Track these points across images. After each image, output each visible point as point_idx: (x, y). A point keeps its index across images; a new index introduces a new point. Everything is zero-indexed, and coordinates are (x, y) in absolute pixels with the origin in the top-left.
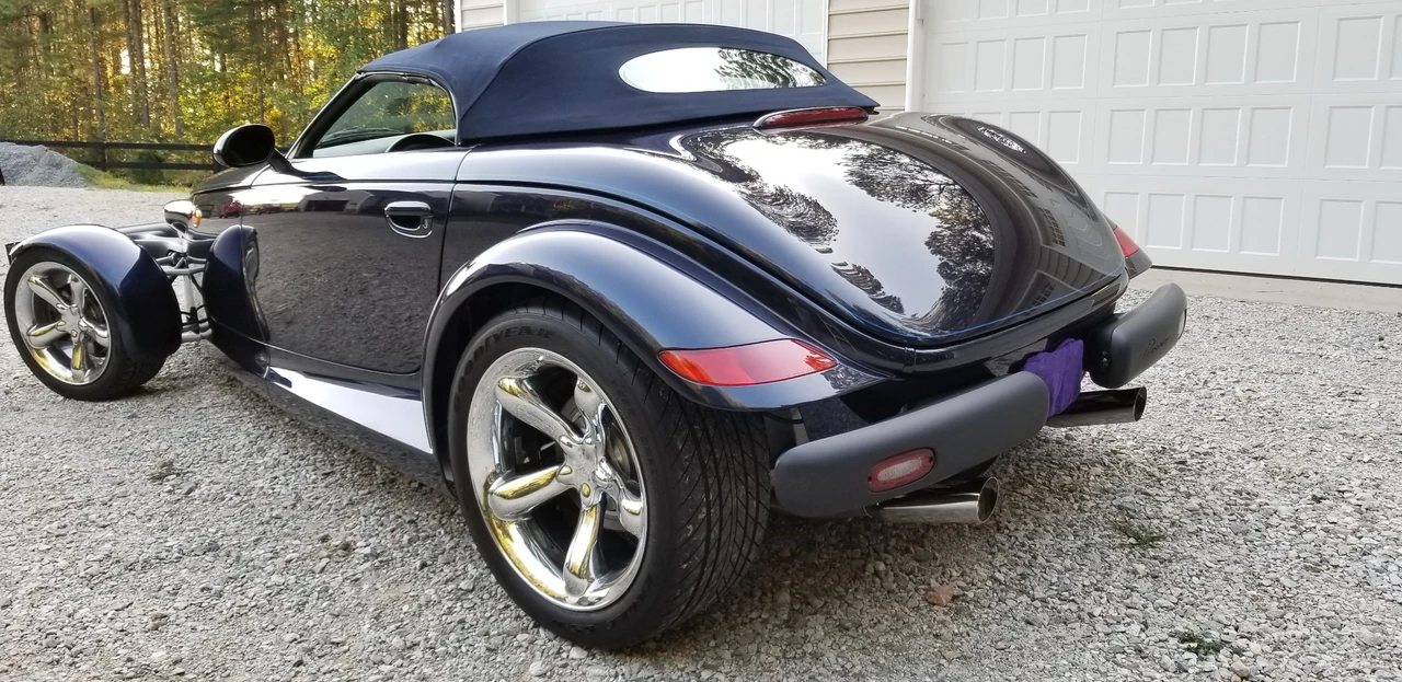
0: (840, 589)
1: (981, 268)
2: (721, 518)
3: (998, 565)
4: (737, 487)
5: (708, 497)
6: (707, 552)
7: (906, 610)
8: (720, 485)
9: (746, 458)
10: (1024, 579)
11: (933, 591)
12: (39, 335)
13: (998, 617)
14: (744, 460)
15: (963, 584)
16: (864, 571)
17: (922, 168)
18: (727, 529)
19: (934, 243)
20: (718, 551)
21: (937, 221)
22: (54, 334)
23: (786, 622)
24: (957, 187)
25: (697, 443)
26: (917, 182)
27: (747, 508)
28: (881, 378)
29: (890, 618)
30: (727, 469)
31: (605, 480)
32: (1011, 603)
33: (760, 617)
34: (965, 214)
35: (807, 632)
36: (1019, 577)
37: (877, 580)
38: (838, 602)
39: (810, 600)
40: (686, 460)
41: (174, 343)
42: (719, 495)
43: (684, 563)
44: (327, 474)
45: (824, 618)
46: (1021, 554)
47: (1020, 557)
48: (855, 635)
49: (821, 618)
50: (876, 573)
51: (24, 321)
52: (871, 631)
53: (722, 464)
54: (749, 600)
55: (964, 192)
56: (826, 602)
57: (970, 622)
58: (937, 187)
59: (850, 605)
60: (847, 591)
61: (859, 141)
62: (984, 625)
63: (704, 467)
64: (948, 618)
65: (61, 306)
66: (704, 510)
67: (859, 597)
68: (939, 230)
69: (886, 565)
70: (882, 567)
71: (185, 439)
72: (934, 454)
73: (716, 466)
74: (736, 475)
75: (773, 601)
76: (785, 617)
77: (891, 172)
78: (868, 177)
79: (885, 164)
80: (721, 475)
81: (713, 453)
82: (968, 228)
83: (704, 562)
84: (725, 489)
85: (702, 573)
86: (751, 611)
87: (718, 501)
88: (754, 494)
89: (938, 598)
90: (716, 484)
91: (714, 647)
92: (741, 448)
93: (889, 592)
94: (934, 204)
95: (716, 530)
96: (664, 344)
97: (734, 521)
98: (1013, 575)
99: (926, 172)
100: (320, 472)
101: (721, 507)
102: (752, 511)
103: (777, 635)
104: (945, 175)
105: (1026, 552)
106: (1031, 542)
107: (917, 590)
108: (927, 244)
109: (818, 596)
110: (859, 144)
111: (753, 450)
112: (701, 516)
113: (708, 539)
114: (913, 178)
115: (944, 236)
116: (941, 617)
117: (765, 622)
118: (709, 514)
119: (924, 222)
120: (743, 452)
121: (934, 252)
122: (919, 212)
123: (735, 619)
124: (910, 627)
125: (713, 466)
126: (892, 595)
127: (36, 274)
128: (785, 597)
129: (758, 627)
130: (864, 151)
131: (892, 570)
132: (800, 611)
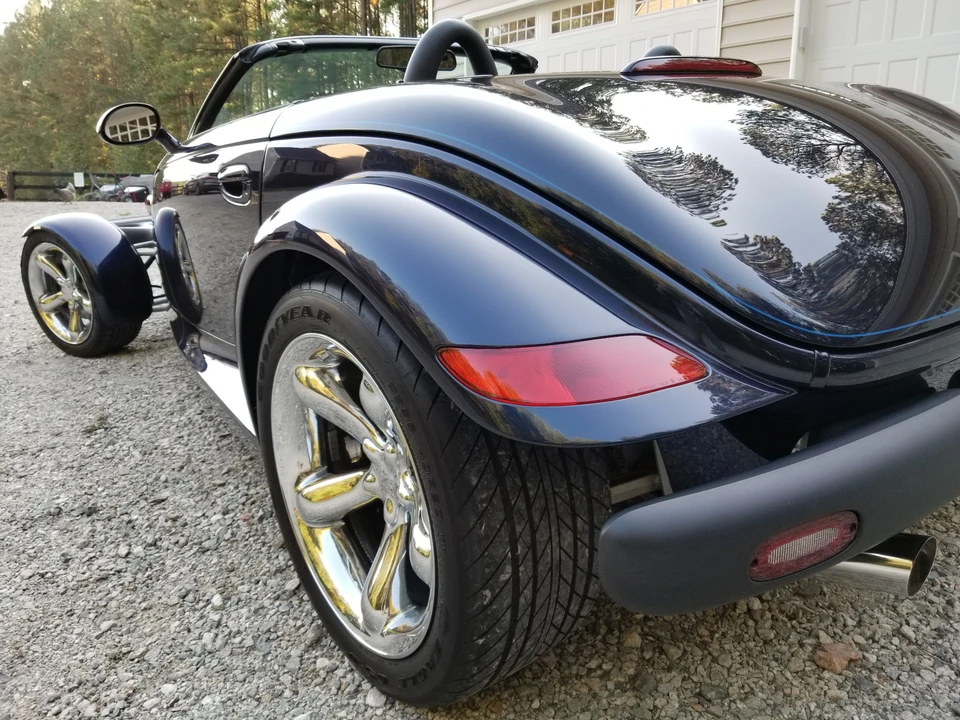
0: (704, 631)
1: (886, 250)
2: (535, 576)
3: (905, 612)
4: (559, 534)
5: (514, 550)
6: (514, 620)
7: (788, 675)
8: (533, 532)
9: (576, 493)
10: (941, 637)
11: (824, 650)
12: (48, 302)
13: (912, 698)
14: (572, 498)
15: (861, 640)
16: (734, 610)
17: (820, 127)
18: (544, 591)
19: (832, 217)
20: (532, 617)
21: (834, 190)
22: (57, 302)
23: (633, 679)
24: (859, 148)
25: (500, 477)
26: (813, 141)
27: (575, 560)
28: (775, 394)
29: (766, 686)
30: (546, 510)
31: (407, 498)
32: (929, 677)
33: (600, 667)
34: (867, 179)
35: (657, 702)
36: (934, 634)
37: (751, 623)
38: (699, 652)
39: (665, 647)
40: (482, 501)
41: (147, 312)
42: (533, 546)
43: (481, 637)
44: (224, 437)
45: (679, 679)
46: (931, 597)
47: (931, 602)
48: (720, 713)
49: (676, 677)
50: (750, 611)
51: (37, 291)
52: (741, 705)
53: (539, 504)
54: (590, 639)
55: (867, 153)
56: (685, 651)
57: (874, 703)
58: (834, 148)
59: (715, 660)
60: (712, 633)
61: (751, 95)
62: (894, 710)
63: (509, 509)
64: (843, 694)
65: (61, 280)
66: (509, 569)
67: (727, 647)
68: (837, 201)
69: (762, 601)
70: (757, 605)
71: (129, 396)
72: (859, 520)
73: (529, 507)
74: (558, 517)
75: (620, 643)
76: (631, 671)
77: (787, 130)
78: (761, 137)
79: (780, 122)
80: (536, 520)
81: (525, 489)
82: (872, 199)
83: (511, 632)
84: (542, 537)
85: (509, 644)
86: (591, 657)
87: (530, 556)
88: (586, 541)
89: (831, 663)
90: (527, 531)
91: (538, 709)
92: (568, 479)
93: (765, 642)
94: (834, 169)
95: (528, 592)
96: (451, 338)
97: (556, 578)
98: (926, 630)
99: (823, 130)
100: (218, 434)
101: (536, 563)
102: (583, 562)
103: (618, 702)
104: (845, 133)
105: (937, 594)
106: (943, 579)
107: (802, 645)
108: (824, 218)
109: (674, 641)
110: (751, 99)
111: (587, 482)
112: (504, 577)
113: (515, 605)
114: (809, 137)
115: (841, 209)
116: (834, 692)
117: (606, 675)
118: (515, 573)
119: (819, 190)
120: (570, 485)
121: (833, 229)
122: (814, 178)
123: (570, 666)
124: (792, 705)
125: (524, 507)
126: (769, 648)
127: (41, 252)
128: (635, 640)
129: (596, 684)
130: (758, 107)
131: (770, 610)
132: (651, 662)
